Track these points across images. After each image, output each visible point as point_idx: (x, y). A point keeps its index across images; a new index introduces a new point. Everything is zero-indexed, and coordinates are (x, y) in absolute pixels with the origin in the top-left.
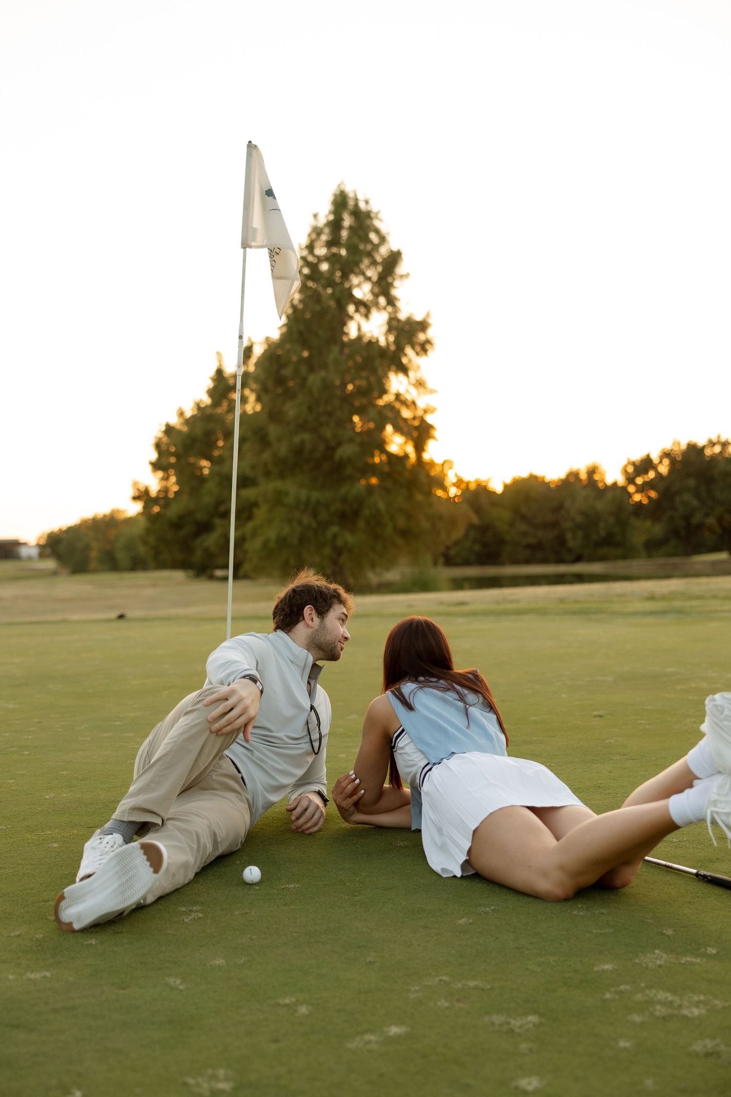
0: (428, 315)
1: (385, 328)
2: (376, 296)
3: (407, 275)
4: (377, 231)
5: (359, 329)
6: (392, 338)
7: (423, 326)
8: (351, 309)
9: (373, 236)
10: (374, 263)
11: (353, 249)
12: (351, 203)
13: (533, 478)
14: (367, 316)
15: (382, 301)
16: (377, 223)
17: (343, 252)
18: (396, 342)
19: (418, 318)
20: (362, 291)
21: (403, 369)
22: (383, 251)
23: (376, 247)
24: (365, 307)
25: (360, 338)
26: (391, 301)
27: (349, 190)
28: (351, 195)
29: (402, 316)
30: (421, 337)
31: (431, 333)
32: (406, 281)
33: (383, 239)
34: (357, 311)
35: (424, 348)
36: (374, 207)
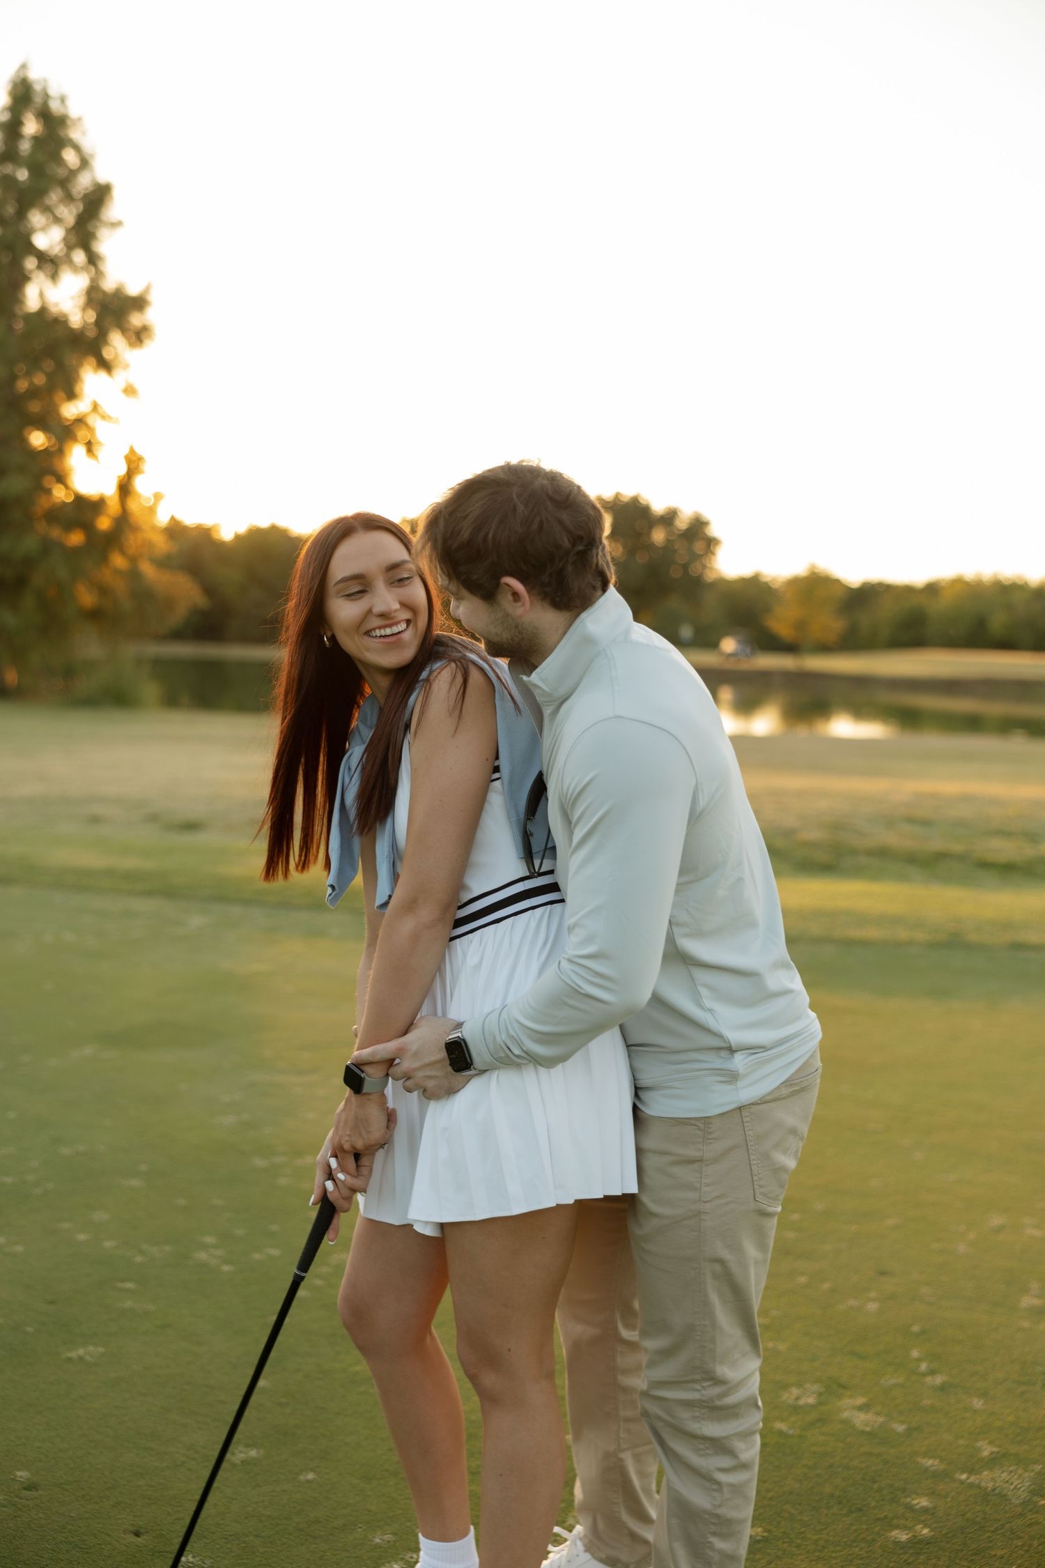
0: (147, 290)
1: (82, 301)
2: (70, 247)
3: (118, 224)
4: (77, 148)
5: (41, 295)
6: (91, 316)
7: (139, 303)
8: (30, 263)
9: (70, 156)
10: (69, 198)
11: (37, 170)
12: (38, 100)
13: (274, 528)
14: (54, 277)
15: (79, 257)
16: (74, 134)
17: (23, 175)
18: (98, 323)
19: (133, 290)
20: (48, 238)
21: (105, 365)
22: (84, 182)
23: (73, 173)
24: (50, 264)
25: (43, 310)
26: (93, 259)
27: (34, 75)
28: (37, 87)
29: (109, 285)
30: (136, 320)
31: (151, 316)
32: (119, 232)
33: (85, 163)
34: (39, 267)
35: (139, 336)
36: (73, 110)
